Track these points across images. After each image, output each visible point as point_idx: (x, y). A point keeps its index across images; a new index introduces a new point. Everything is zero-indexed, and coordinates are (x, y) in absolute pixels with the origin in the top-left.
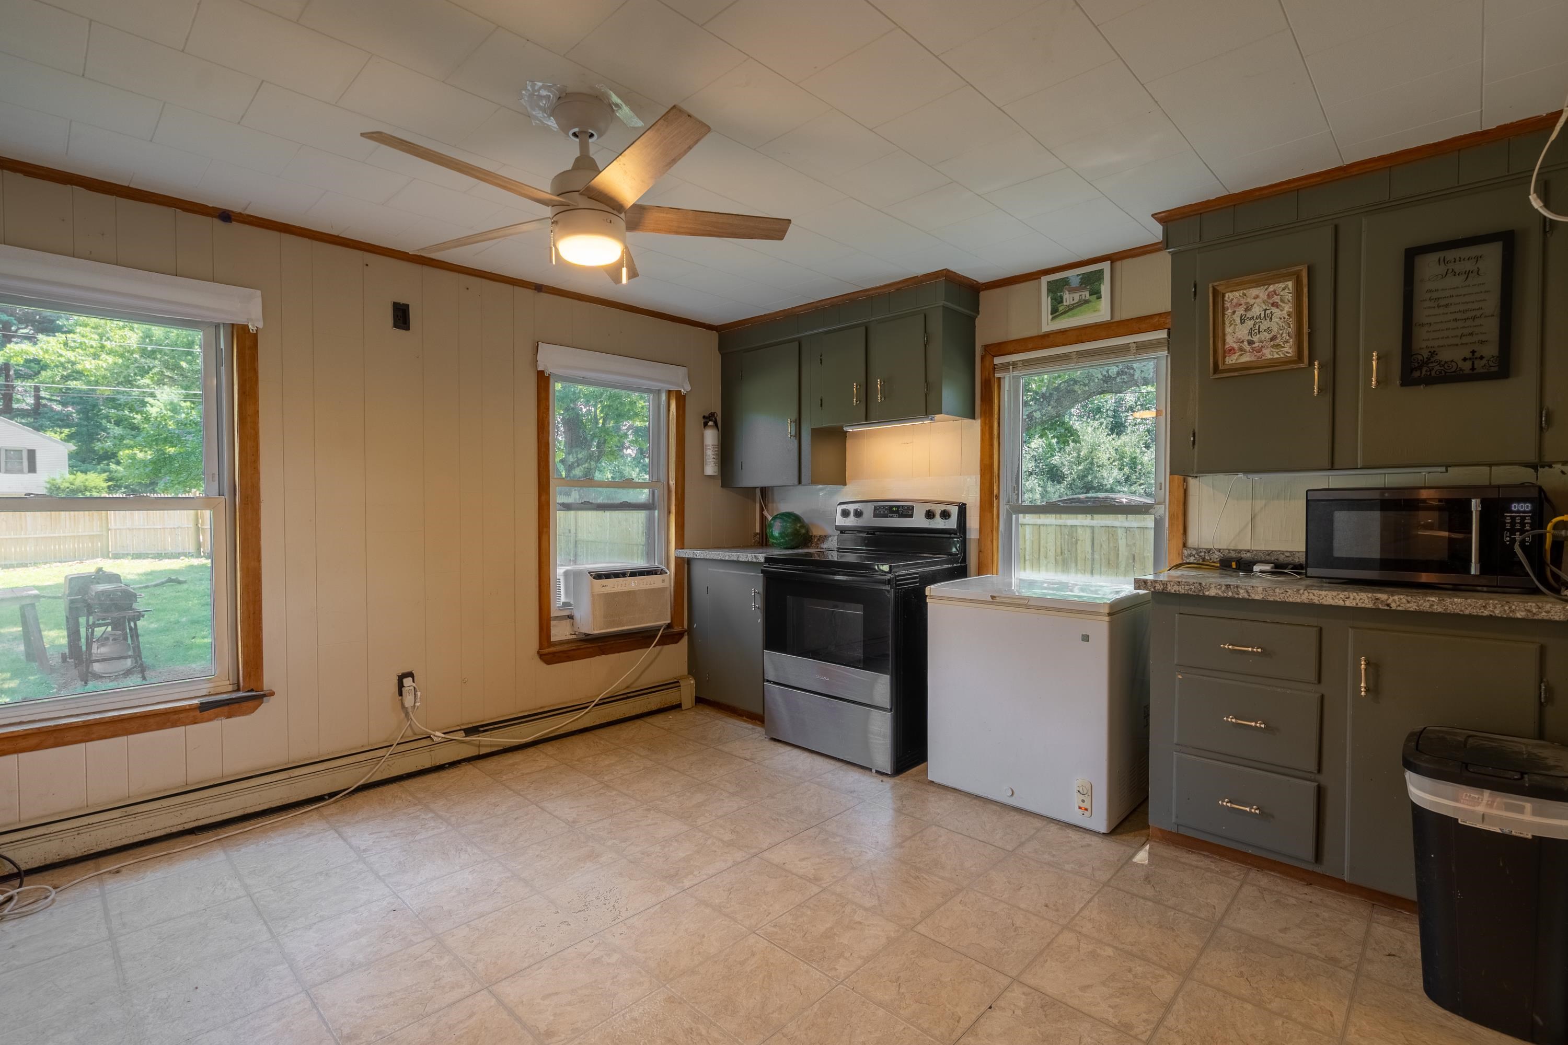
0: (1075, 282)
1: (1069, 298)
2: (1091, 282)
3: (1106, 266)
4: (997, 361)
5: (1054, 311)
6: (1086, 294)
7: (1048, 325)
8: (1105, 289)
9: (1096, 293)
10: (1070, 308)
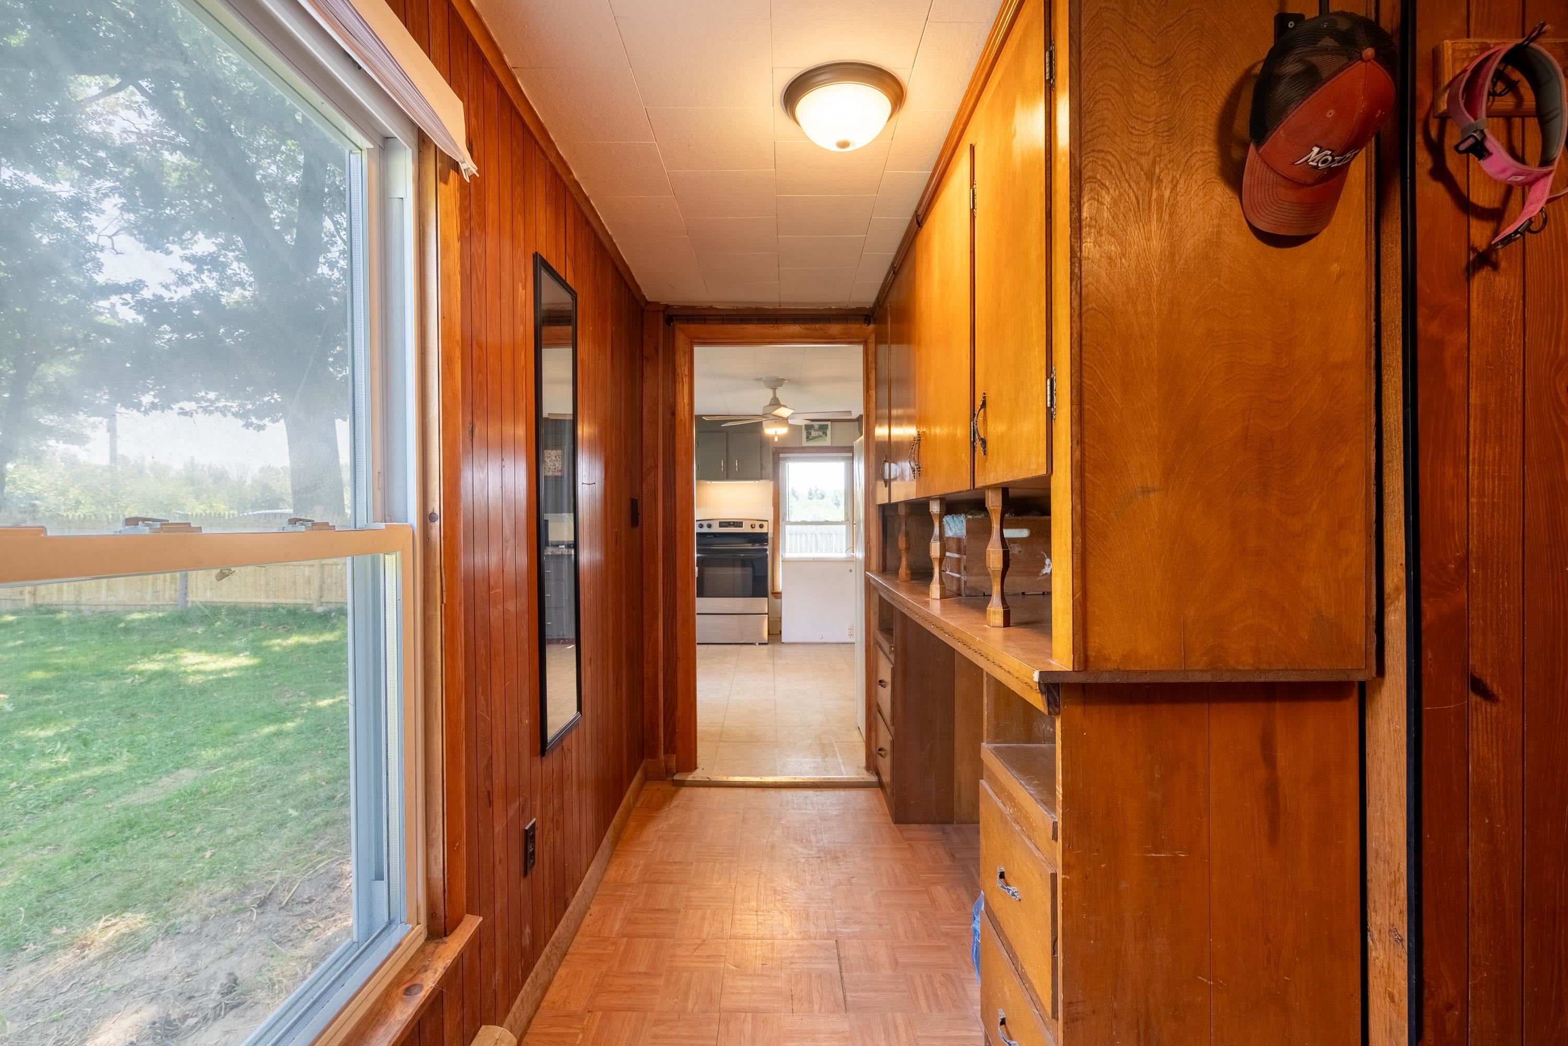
0: (816, 427)
1: (814, 434)
2: (823, 428)
3: (829, 423)
4: (781, 455)
5: (807, 438)
6: (821, 433)
7: (805, 443)
8: (829, 432)
9: (825, 433)
10: (814, 438)
